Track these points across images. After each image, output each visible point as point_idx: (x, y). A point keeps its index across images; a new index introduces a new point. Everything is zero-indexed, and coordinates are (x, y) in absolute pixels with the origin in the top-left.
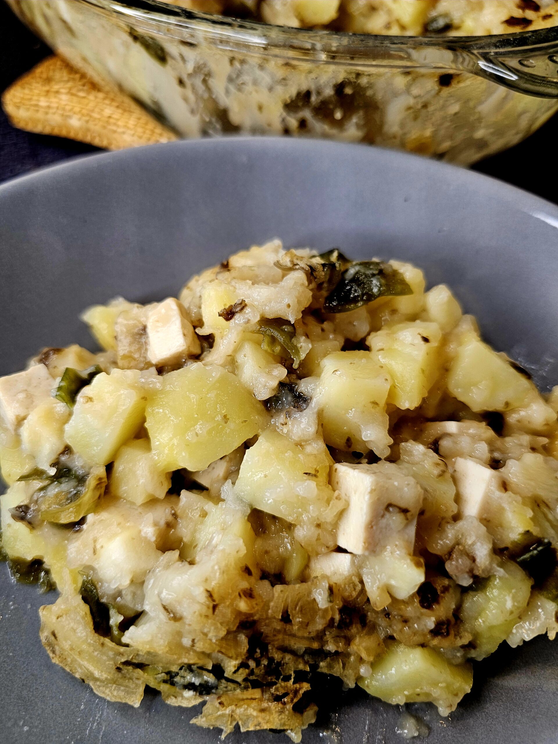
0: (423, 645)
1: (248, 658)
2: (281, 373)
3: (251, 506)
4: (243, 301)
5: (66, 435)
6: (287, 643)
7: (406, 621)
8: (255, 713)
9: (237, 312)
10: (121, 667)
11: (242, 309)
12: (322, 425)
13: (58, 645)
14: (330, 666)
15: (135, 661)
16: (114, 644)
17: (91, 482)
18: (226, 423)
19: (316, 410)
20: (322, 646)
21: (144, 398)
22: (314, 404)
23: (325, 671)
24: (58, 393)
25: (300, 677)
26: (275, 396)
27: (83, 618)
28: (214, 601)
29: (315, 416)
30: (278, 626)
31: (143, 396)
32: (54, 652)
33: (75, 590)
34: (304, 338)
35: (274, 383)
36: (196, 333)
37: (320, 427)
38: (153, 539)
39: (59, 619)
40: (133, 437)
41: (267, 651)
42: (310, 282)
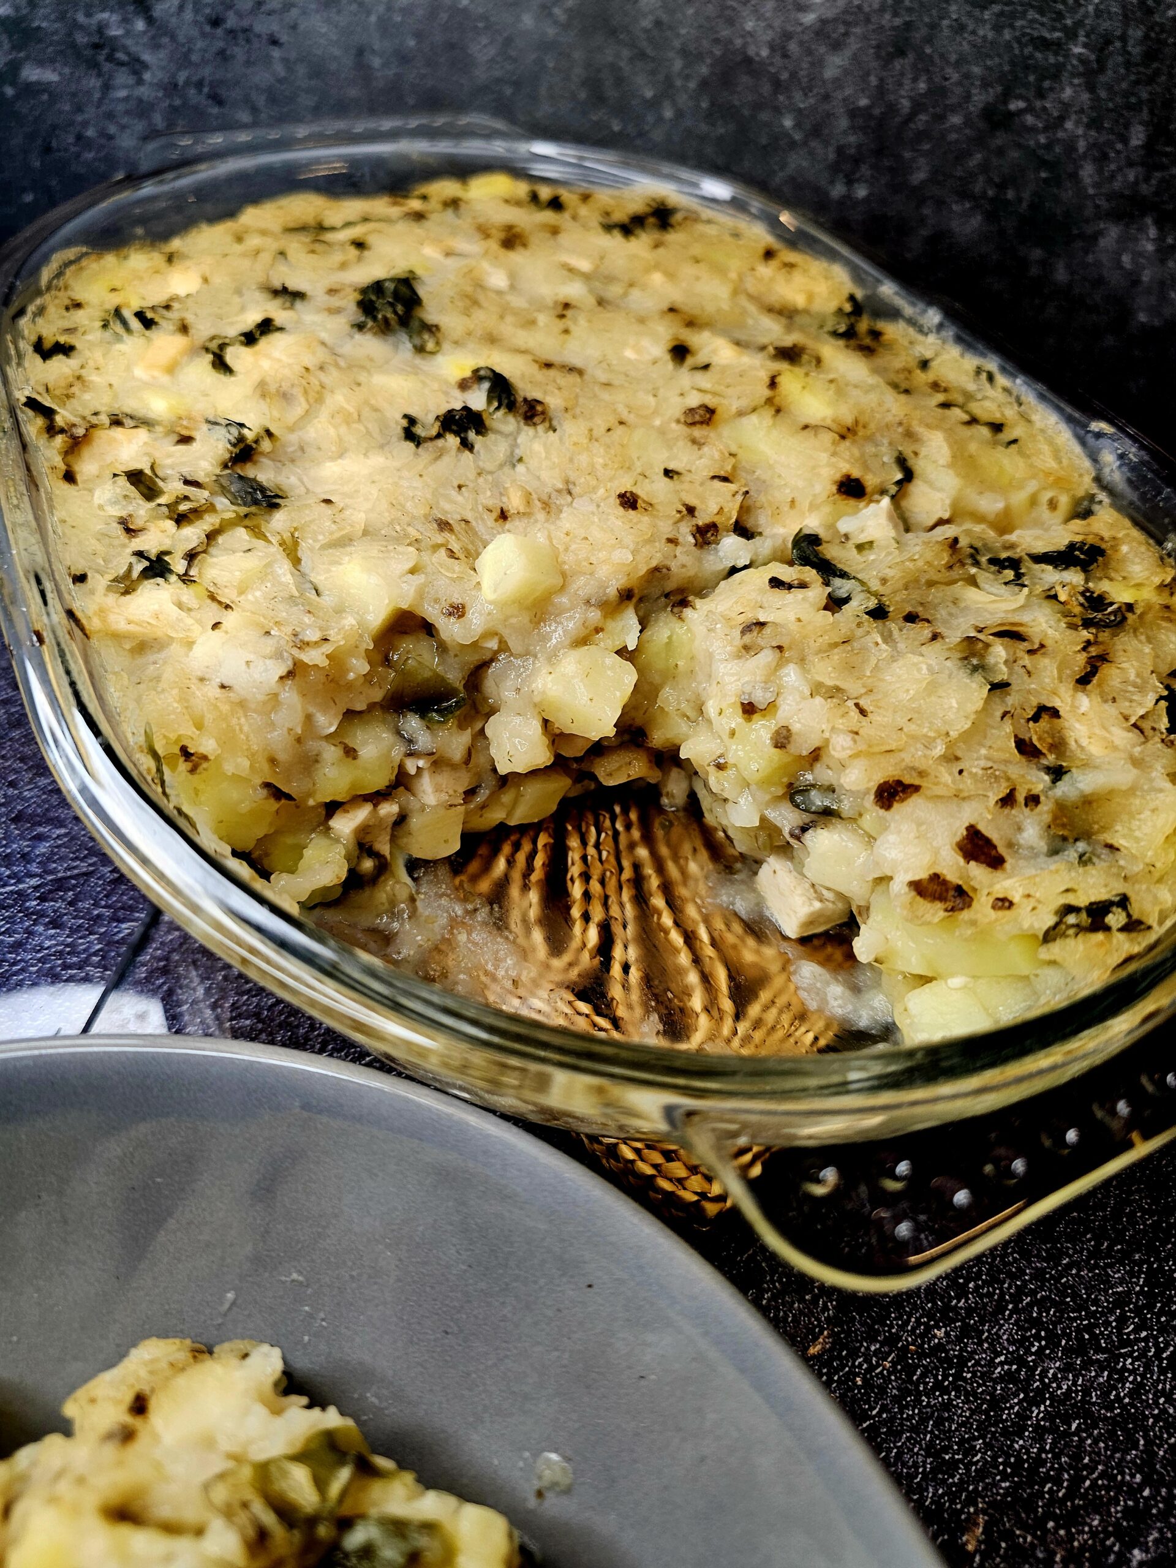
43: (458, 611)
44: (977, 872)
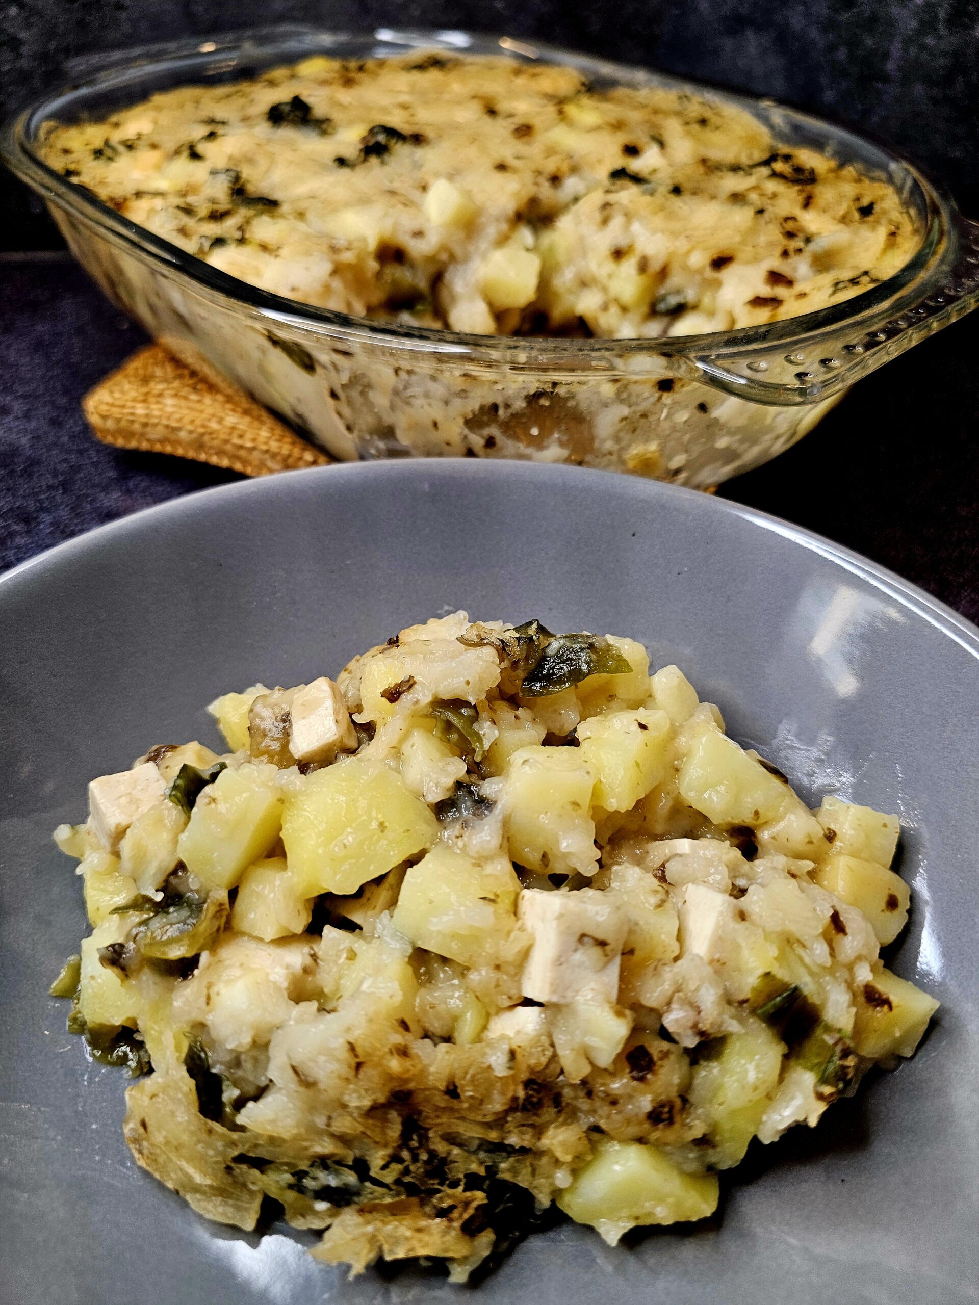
0: (641, 1140)
1: (400, 1147)
2: (458, 769)
3: (413, 943)
4: (411, 677)
5: (180, 848)
6: (455, 1129)
7: (614, 1103)
8: (408, 1233)
9: (404, 691)
10: (232, 1165)
11: (410, 687)
12: (509, 838)
13: (147, 1140)
14: (514, 1170)
15: (252, 1154)
16: (225, 1129)
17: (209, 909)
18: (382, 831)
19: (500, 817)
20: (503, 1139)
21: (281, 801)
22: (498, 810)
23: (507, 1176)
24: (174, 793)
25: (473, 1181)
26: (449, 799)
27: (186, 1095)
28: (356, 1056)
29: (499, 825)
30: (442, 1101)
31: (279, 796)
32: (140, 1152)
33: (178, 1059)
34: (489, 723)
35: (449, 782)
36: (352, 720)
37: (505, 841)
38: (285, 985)
39: (154, 1100)
40: (264, 855)
41: (427, 1139)
42: (502, 660)
43: (418, 234)
44: (780, 291)
